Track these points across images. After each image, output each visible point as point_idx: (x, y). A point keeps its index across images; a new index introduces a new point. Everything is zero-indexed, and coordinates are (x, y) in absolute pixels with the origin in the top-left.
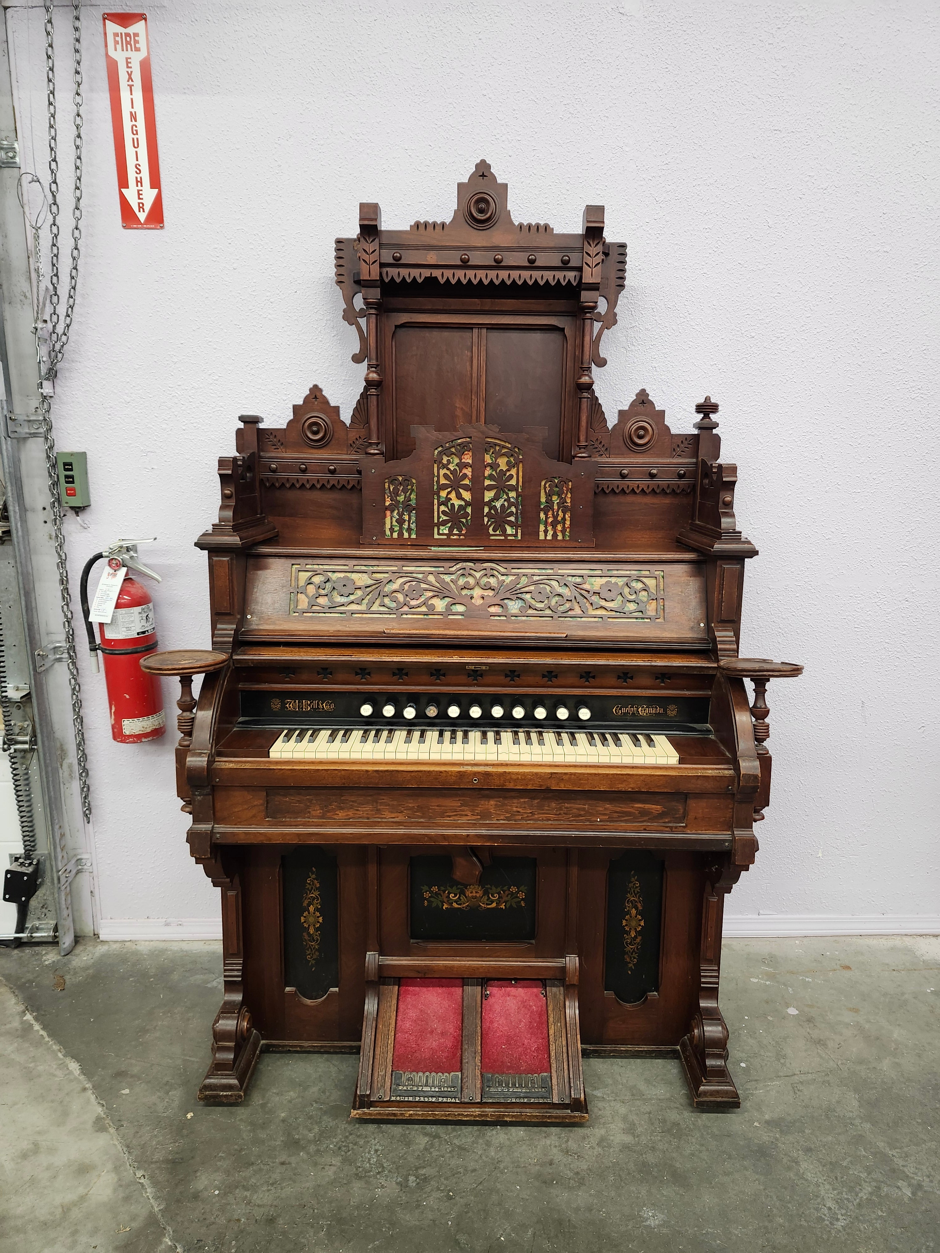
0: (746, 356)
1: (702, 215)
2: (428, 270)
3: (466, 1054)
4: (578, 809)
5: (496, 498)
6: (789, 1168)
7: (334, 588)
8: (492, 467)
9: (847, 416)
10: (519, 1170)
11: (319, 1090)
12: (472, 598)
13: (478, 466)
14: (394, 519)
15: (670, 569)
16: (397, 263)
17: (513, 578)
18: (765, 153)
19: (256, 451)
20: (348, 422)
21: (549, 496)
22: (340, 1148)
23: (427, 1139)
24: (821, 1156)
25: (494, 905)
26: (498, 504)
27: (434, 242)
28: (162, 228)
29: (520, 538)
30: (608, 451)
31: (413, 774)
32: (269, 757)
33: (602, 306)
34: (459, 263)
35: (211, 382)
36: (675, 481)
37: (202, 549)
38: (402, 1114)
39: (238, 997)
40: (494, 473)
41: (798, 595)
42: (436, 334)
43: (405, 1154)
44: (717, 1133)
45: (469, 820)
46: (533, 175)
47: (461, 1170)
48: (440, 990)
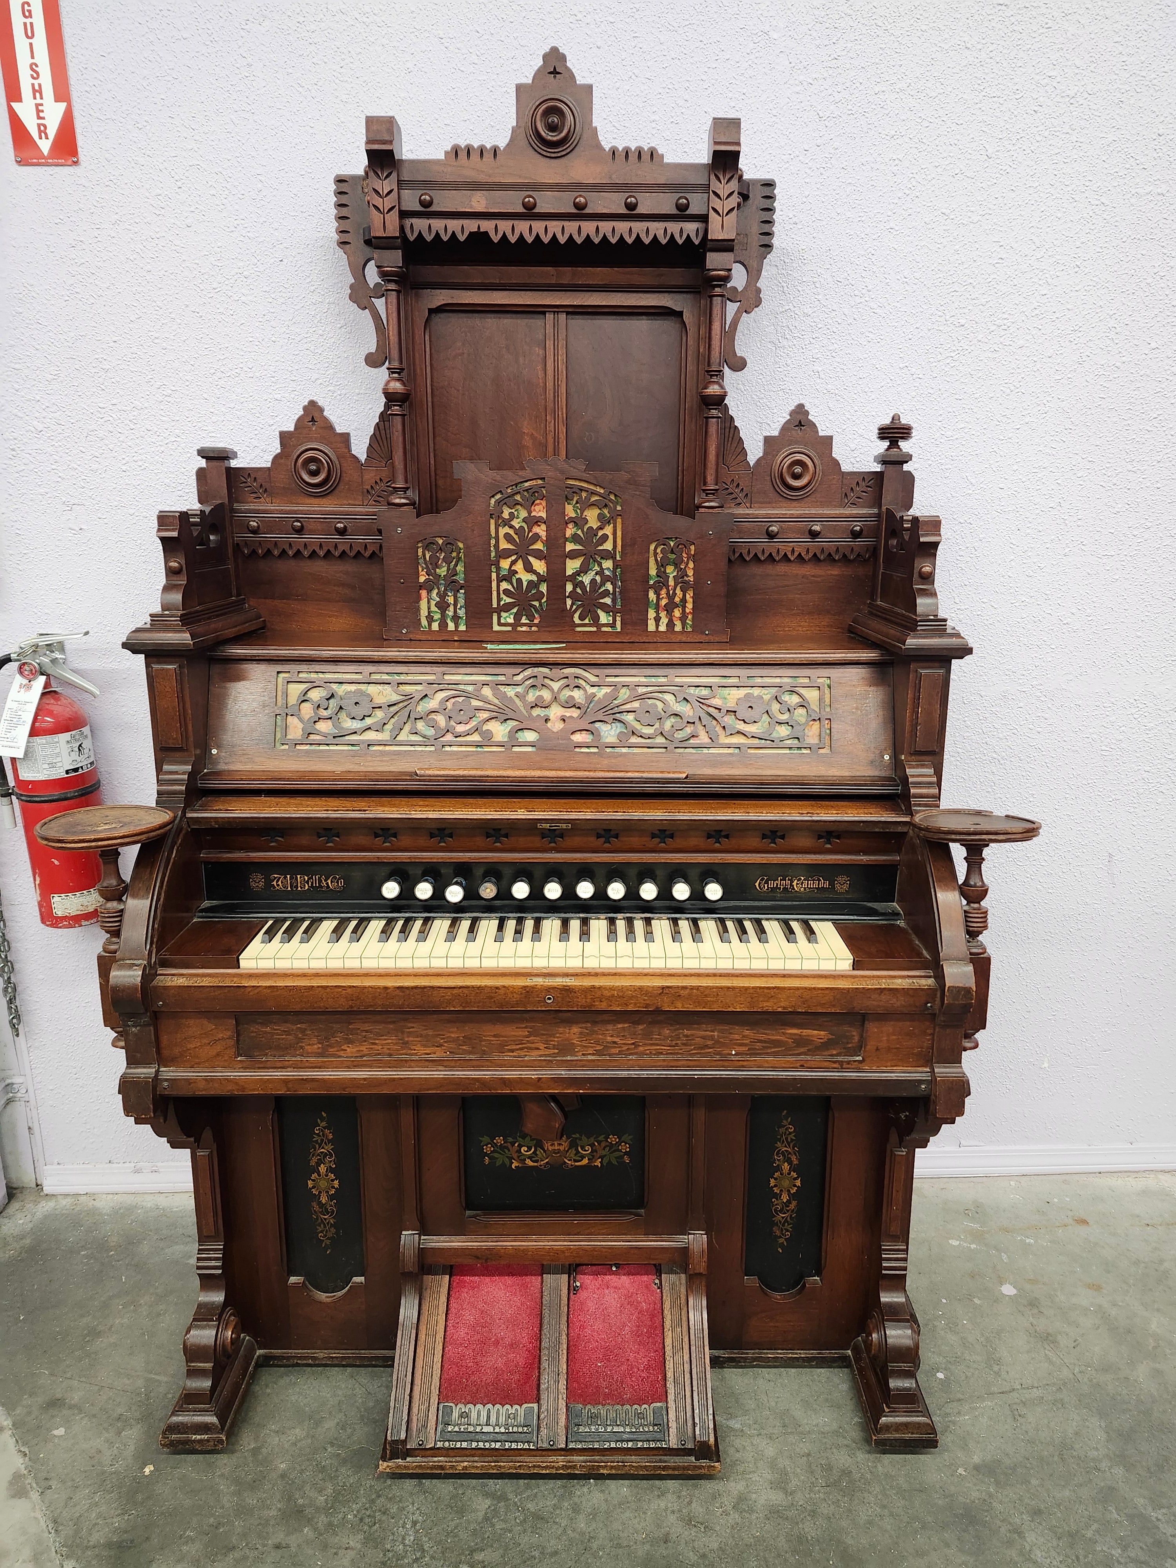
0: (952, 354)
1: (888, 138)
2: (474, 221)
3: (544, 1378)
4: (703, 1038)
5: (584, 570)
6: (1010, 1543)
7: (341, 708)
8: (576, 524)
9: (1098, 443)
10: (620, 1551)
11: (338, 1424)
12: (547, 720)
13: (557, 522)
14: (433, 603)
15: (840, 675)
16: (426, 211)
17: (608, 690)
18: (984, 42)
19: (226, 501)
20: (363, 457)
21: (661, 566)
22: (361, 1520)
23: (488, 1502)
24: (1054, 1523)
25: (585, 1161)
26: (586, 579)
27: (482, 178)
28: (76, 163)
29: (619, 630)
30: (749, 498)
31: (455, 991)
32: (239, 967)
33: (739, 278)
34: (521, 209)
35: (161, 399)
36: (846, 541)
37: (135, 652)
38: (452, 1467)
39: (218, 1297)
40: (579, 532)
41: (1021, 704)
42: (491, 322)
43: (456, 1528)
44: (905, 1486)
45: (541, 1056)
46: (633, 77)
47: (536, 1554)
48: (509, 1280)
